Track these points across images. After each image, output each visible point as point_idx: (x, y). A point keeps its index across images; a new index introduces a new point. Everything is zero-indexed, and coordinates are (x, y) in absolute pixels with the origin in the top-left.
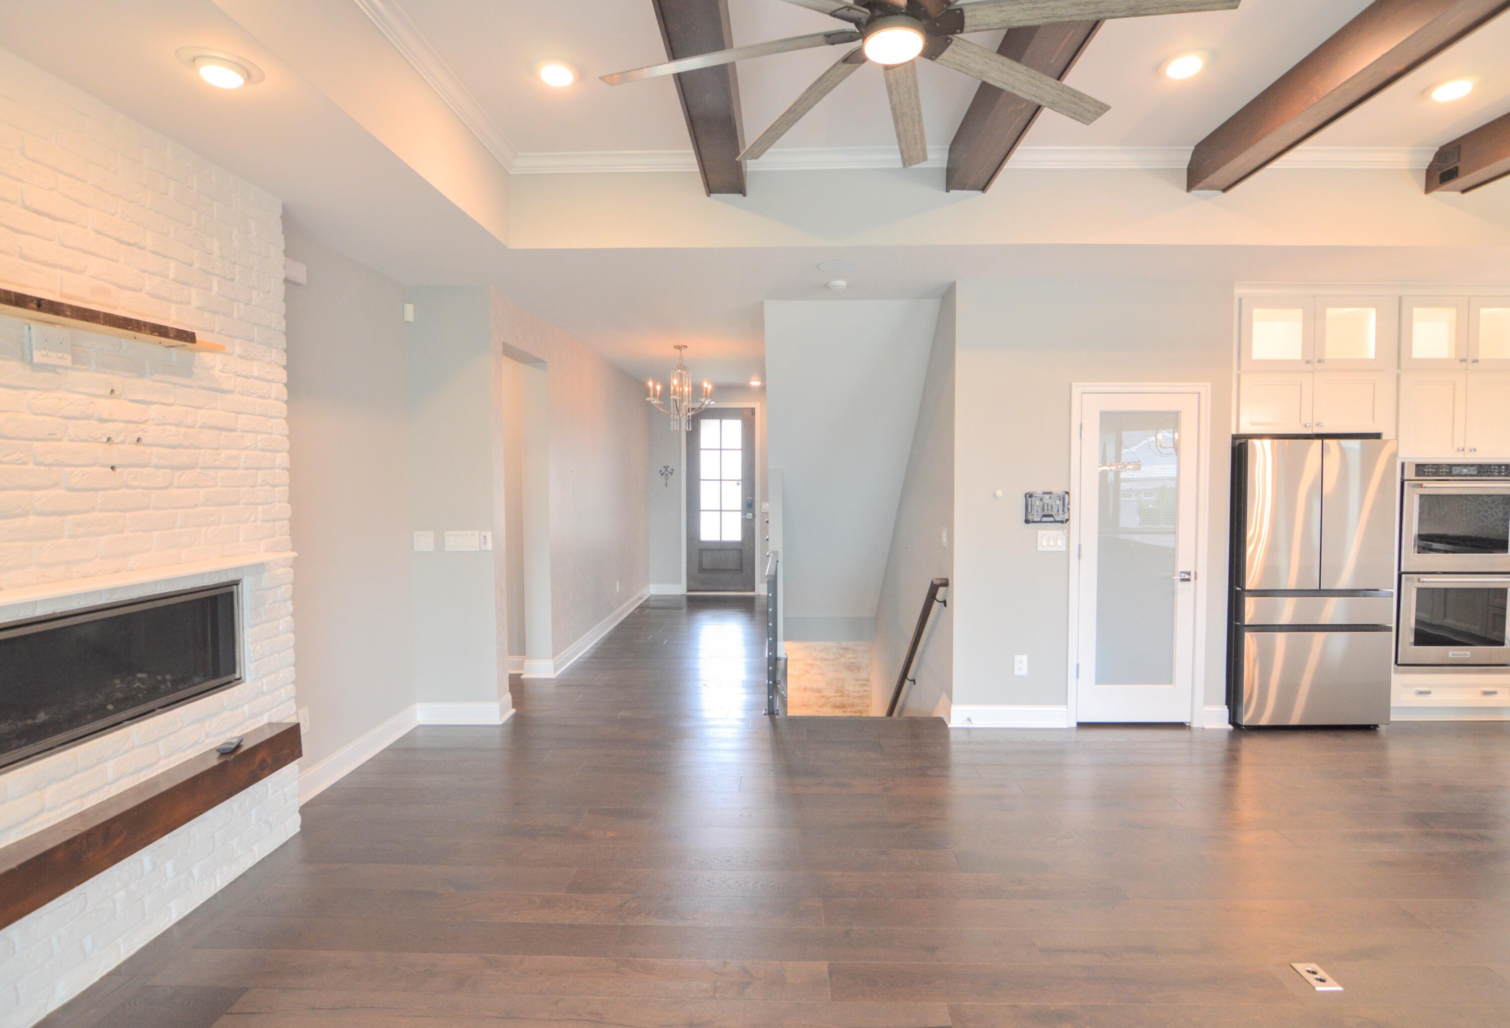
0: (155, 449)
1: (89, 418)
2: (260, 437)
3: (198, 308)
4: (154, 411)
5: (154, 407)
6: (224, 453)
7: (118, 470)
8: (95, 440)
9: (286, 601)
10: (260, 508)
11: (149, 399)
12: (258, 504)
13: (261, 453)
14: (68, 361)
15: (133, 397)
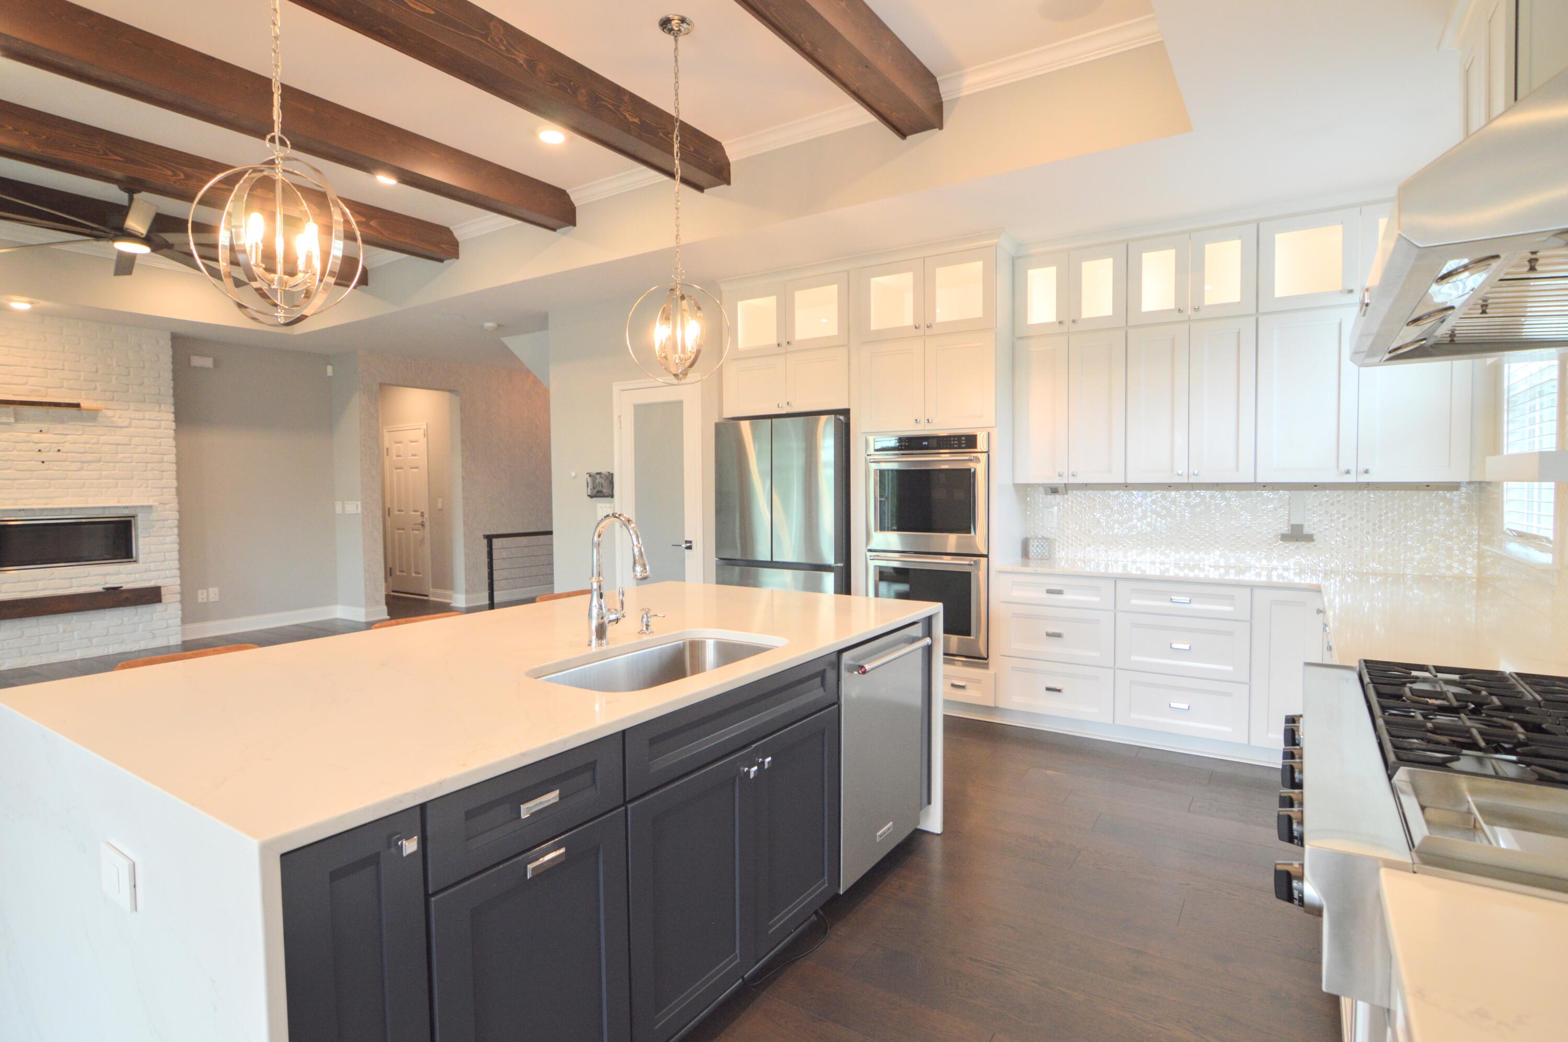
0: (70, 454)
1: (29, 442)
2: (149, 448)
3: (102, 391)
4: (69, 438)
5: (69, 436)
6: (120, 456)
7: (46, 463)
8: (32, 451)
9: (172, 528)
10: (150, 482)
11: (65, 433)
12: (148, 480)
13: (149, 455)
14: (12, 420)
15: (55, 433)
